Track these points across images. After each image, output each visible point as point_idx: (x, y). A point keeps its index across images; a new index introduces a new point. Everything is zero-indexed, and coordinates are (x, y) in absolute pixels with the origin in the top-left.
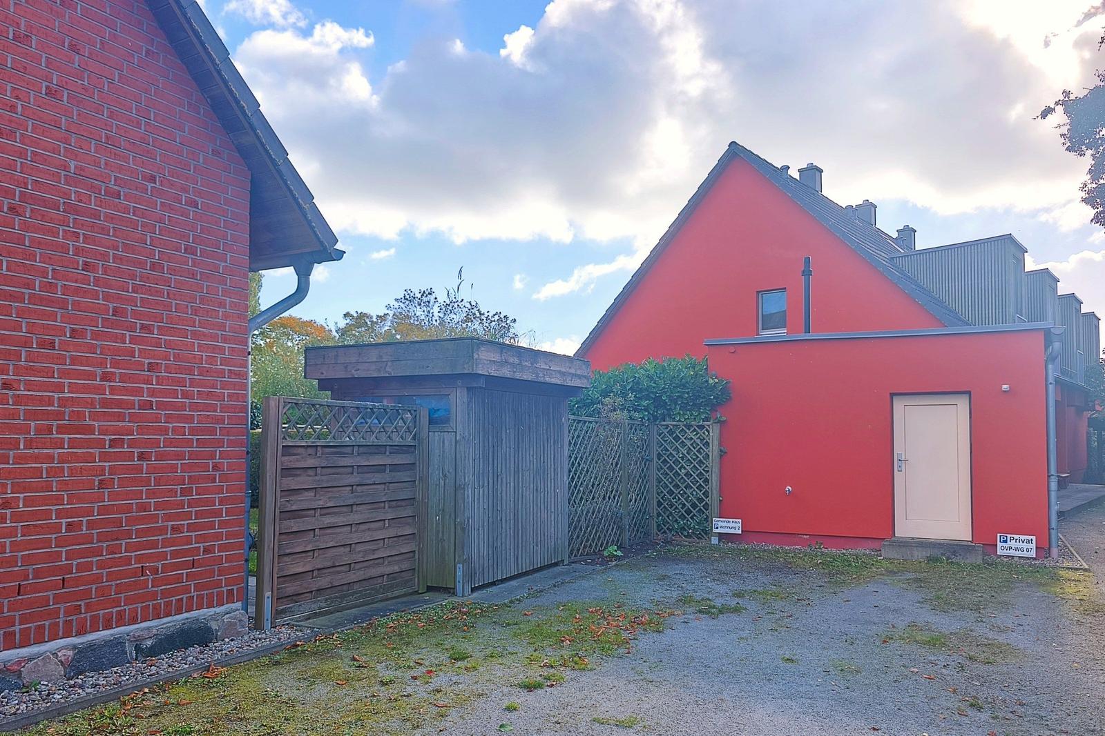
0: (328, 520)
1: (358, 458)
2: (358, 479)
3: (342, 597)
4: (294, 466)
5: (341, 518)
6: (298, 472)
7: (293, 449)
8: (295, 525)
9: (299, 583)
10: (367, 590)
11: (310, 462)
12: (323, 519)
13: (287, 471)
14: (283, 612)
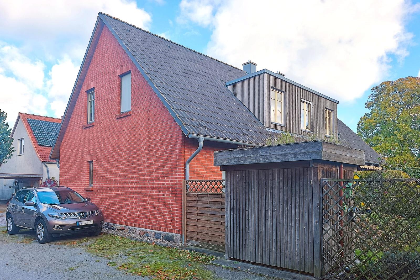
0: (200, 217)
1: (209, 199)
2: (209, 205)
3: (205, 244)
4: (190, 200)
5: (203, 217)
6: (192, 201)
7: (190, 195)
8: (191, 217)
9: (192, 234)
10: (213, 245)
11: (194, 199)
12: (198, 217)
13: (188, 201)
14: (188, 241)
